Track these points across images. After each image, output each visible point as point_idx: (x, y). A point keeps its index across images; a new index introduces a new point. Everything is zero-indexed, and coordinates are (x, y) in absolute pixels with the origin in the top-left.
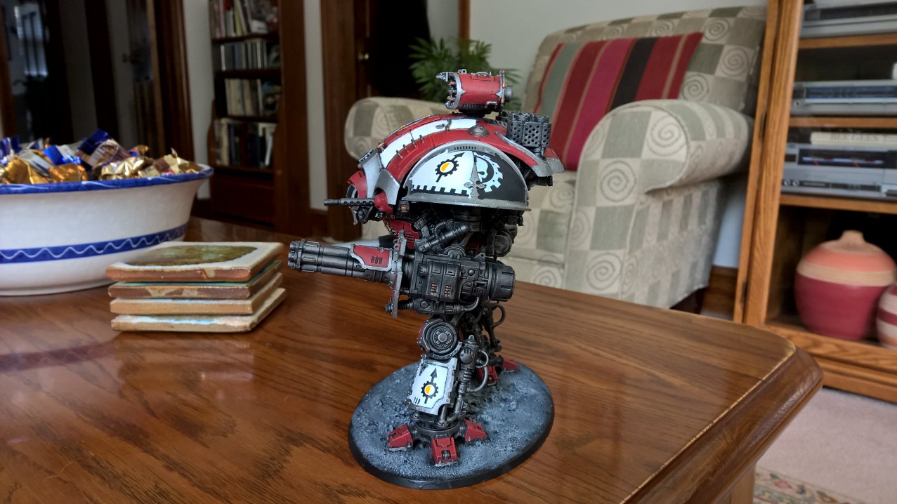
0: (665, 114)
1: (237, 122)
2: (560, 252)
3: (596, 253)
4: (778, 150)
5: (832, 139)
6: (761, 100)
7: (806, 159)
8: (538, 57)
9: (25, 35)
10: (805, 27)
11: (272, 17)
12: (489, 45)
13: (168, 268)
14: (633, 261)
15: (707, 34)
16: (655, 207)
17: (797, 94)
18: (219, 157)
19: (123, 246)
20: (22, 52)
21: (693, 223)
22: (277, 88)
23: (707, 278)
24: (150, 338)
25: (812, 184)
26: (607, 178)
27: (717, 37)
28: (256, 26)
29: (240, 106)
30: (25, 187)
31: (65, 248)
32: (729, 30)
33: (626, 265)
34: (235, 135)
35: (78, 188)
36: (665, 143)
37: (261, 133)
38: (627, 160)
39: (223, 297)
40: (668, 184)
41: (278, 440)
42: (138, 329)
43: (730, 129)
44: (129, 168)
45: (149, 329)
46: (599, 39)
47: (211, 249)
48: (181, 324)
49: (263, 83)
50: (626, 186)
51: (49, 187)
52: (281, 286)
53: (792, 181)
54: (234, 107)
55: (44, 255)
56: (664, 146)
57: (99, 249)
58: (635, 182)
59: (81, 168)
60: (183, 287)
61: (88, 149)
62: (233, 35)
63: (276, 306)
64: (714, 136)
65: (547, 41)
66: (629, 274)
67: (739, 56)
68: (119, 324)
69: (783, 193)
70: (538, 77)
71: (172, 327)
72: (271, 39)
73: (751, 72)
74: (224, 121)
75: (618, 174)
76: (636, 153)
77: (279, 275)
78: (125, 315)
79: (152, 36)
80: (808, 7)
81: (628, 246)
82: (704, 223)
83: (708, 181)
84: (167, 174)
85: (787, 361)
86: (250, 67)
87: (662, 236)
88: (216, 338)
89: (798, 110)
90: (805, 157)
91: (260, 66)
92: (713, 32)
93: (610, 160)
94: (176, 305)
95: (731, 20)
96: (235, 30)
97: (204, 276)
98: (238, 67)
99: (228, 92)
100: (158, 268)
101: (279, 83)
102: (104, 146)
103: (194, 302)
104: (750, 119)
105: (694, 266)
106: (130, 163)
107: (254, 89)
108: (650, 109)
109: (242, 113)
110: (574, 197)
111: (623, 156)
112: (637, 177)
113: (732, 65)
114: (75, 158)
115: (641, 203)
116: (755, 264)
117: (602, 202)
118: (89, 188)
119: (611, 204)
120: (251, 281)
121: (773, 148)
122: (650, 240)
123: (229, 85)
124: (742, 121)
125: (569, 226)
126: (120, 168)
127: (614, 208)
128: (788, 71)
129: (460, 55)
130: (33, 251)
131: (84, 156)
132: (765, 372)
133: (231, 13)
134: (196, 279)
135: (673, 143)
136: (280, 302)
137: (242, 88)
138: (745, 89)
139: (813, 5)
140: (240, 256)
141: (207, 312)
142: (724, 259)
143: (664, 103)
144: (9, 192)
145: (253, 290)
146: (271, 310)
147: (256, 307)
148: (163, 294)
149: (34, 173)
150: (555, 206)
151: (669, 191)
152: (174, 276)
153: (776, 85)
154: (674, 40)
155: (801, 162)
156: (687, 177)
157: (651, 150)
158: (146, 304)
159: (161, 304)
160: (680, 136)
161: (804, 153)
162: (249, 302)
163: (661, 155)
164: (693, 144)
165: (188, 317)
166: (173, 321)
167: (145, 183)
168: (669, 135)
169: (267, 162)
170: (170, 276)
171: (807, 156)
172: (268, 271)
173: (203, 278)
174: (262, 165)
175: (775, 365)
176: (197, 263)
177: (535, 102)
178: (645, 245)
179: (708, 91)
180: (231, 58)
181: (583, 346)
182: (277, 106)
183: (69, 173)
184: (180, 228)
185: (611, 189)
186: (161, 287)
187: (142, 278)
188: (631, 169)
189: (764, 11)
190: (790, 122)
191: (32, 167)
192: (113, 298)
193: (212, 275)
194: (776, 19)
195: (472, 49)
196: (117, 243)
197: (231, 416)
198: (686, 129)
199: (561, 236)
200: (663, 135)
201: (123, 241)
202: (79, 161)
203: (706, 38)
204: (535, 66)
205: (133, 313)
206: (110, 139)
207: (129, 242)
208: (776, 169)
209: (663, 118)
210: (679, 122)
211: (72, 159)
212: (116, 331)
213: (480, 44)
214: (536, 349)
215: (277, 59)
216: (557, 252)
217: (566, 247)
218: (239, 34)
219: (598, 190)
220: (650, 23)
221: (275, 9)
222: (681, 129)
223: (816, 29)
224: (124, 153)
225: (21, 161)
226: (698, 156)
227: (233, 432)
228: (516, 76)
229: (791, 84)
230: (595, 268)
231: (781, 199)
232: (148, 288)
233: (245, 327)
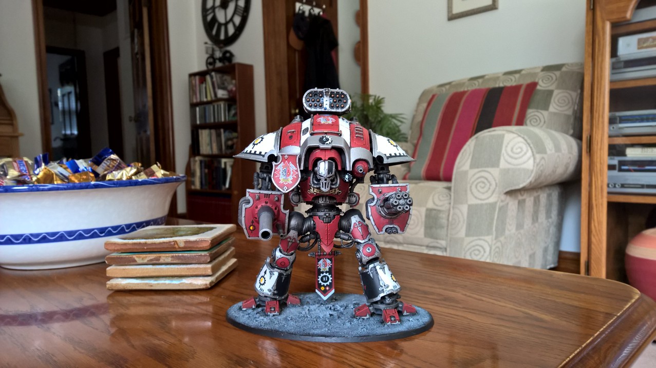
0: (515, 135)
1: (206, 159)
2: (443, 239)
3: (471, 239)
4: (602, 161)
5: (642, 152)
6: (586, 126)
7: (624, 167)
8: (418, 104)
9: (63, 107)
10: (613, 74)
11: (232, 87)
12: (383, 98)
13: (150, 241)
14: (499, 244)
15: (540, 83)
16: (512, 204)
17: (612, 121)
18: (193, 183)
19: (119, 230)
20: (61, 119)
21: (542, 216)
22: (235, 134)
23: (556, 259)
24: (136, 295)
25: (631, 186)
26: (475, 183)
27: (549, 84)
28: (221, 93)
29: (209, 148)
30: (50, 186)
31: (76, 231)
32: (556, 79)
33: (493, 247)
34: (205, 168)
35: (88, 187)
36: (516, 156)
37: (223, 166)
38: (489, 169)
39: (190, 262)
40: (521, 186)
41: (229, 363)
42: (126, 288)
43: (564, 147)
44: (126, 175)
45: (134, 288)
46: (462, 90)
47: (182, 229)
48: (158, 284)
49: (224, 132)
50: (489, 188)
51: (67, 186)
52: (234, 257)
53: (615, 184)
54: (205, 149)
55: (61, 237)
56: (516, 159)
57: (101, 233)
58: (496, 186)
59: (92, 175)
60: (160, 255)
61: (98, 162)
62: (205, 100)
63: (229, 271)
64: (553, 151)
65: (424, 94)
66: (496, 254)
67: (565, 97)
68: (112, 285)
69: (609, 193)
70: (420, 118)
71: (151, 286)
72: (231, 101)
73: (576, 108)
74: (198, 158)
75: (483, 180)
76: (496, 164)
77: (233, 249)
78: (117, 278)
79: (150, 103)
80: (614, 60)
81: (494, 233)
82: (551, 217)
83: (550, 186)
84: (153, 178)
85: (635, 302)
86: (216, 121)
87: (519, 226)
88: (184, 294)
89: (613, 133)
90: (624, 166)
91: (223, 120)
92: (544, 81)
93: (476, 170)
94: (155, 269)
95: (558, 73)
96: (206, 97)
97: (176, 246)
98: (208, 121)
99: (200, 138)
100: (143, 241)
101: (236, 131)
102: (109, 159)
103: (168, 266)
104: (579, 141)
105: (546, 250)
106: (127, 171)
107: (219, 135)
108: (504, 132)
109: (210, 153)
110: (450, 199)
111: (486, 167)
112: (497, 181)
113: (561, 103)
114: (87, 168)
115: (502, 201)
116: (593, 246)
117: (472, 201)
118: (96, 186)
119: (479, 202)
120: (212, 250)
121: (599, 160)
122: (511, 229)
123: (202, 133)
124: (573, 142)
125: (448, 220)
126: (120, 174)
127: (482, 205)
128: (604, 104)
129: (363, 105)
130: (53, 234)
131: (95, 167)
132: (618, 311)
133: (204, 85)
134: (170, 249)
135: (523, 156)
136: (232, 269)
137: (210, 135)
138: (572, 120)
139: (617, 58)
140: (204, 232)
141: (178, 274)
142: (568, 246)
143: (514, 128)
144: (38, 190)
145: (213, 258)
146: (226, 274)
147: (215, 270)
148: (145, 261)
149: (58, 179)
150: (437, 205)
151: (522, 192)
152: (154, 247)
153: (596, 115)
154: (516, 89)
155: (620, 170)
156: (535, 180)
157: (506, 161)
158: (132, 269)
159: (143, 269)
160: (527, 151)
161: (622, 163)
162: (209, 266)
163: (514, 165)
164: (538, 156)
165: (164, 279)
166: (152, 282)
167: (137, 183)
168: (519, 150)
169: (227, 186)
170: (151, 247)
171: (624, 165)
172: (224, 245)
173: (175, 248)
174: (223, 188)
175: (626, 305)
176: (172, 237)
177: (417, 135)
178: (507, 232)
179: (545, 122)
180: (204, 115)
181: (468, 294)
182: (235, 146)
183: (83, 179)
184: (161, 218)
185: (479, 191)
186: (145, 256)
187: (130, 249)
188: (493, 176)
189: (582, 65)
190: (609, 141)
191: (56, 175)
192: (110, 265)
193: (182, 245)
194: (591, 69)
195: (371, 101)
196: (115, 228)
197: (193, 347)
198: (532, 145)
199: (443, 227)
200: (514, 150)
201: (120, 226)
202: (90, 170)
203: (541, 86)
204: (416, 111)
205: (123, 276)
206: (113, 154)
207: (123, 227)
208: (601, 175)
209: (514, 138)
210: (526, 140)
211: (85, 169)
212: (110, 290)
213: (377, 98)
214: (431, 297)
215: (235, 115)
216: (440, 239)
217: (447, 235)
218: (209, 99)
219: (469, 192)
220: (498, 78)
221: (234, 81)
222: (528, 146)
223: (622, 74)
224: (123, 165)
225: (49, 171)
226: (543, 165)
227: (193, 358)
228: (403, 118)
229: (607, 114)
230: (470, 250)
231: (608, 198)
232: (135, 256)
233: (206, 285)
